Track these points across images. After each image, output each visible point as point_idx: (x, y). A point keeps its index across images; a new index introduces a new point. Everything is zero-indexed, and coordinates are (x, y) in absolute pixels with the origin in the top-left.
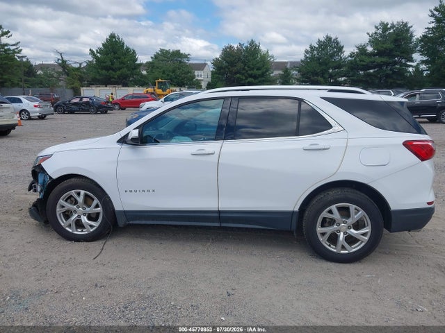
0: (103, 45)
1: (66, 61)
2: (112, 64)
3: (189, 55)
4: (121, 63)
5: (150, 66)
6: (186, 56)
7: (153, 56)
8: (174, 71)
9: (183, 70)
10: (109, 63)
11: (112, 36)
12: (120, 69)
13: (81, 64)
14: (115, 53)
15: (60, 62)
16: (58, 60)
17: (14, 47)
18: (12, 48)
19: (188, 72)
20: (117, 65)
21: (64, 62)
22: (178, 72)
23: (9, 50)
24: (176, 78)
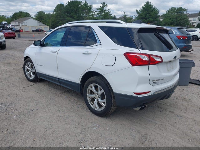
0: (143, 7)
1: (126, 16)
2: (145, 16)
3: (187, 9)
4: (149, 15)
5: (164, 16)
6: (185, 10)
7: (167, 11)
8: (176, 18)
9: (182, 18)
10: (144, 16)
11: (148, 3)
12: (149, 18)
13: (132, 17)
14: (147, 11)
15: (124, 16)
16: (123, 15)
17: (108, 11)
18: (107, 11)
19: (185, 18)
20: (147, 16)
21: (125, 16)
22: (179, 19)
23: (106, 12)
24: (177, 21)
